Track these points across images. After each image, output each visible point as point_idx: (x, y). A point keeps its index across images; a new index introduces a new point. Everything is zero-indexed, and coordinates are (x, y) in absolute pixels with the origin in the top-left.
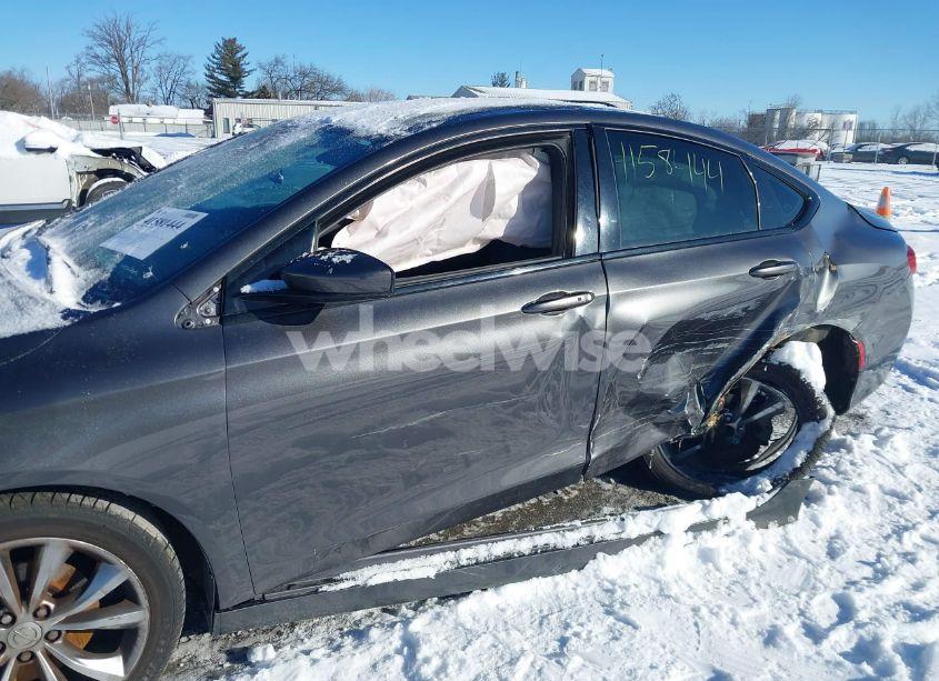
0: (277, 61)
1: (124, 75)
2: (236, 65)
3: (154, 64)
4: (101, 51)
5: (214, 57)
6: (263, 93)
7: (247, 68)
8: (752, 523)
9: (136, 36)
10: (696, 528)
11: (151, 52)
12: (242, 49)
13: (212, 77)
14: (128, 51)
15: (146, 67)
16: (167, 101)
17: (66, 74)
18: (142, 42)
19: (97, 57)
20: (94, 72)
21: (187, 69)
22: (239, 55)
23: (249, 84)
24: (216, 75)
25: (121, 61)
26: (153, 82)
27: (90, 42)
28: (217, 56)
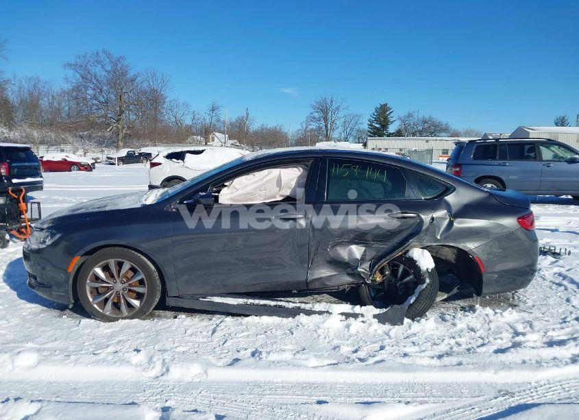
0: (410, 115)
1: (326, 126)
2: (386, 118)
3: (343, 120)
4: (317, 115)
6: (399, 134)
7: (392, 120)
8: (376, 320)
9: (335, 106)
10: (347, 315)
11: (341, 114)
12: (390, 110)
13: (371, 125)
14: (330, 114)
15: (338, 122)
16: (346, 140)
17: (300, 127)
18: (338, 109)
19: (314, 118)
20: (313, 126)
21: (359, 122)
22: (388, 113)
23: (392, 128)
24: (374, 124)
25: (326, 119)
26: (340, 129)
27: (312, 110)
28: (375, 114)
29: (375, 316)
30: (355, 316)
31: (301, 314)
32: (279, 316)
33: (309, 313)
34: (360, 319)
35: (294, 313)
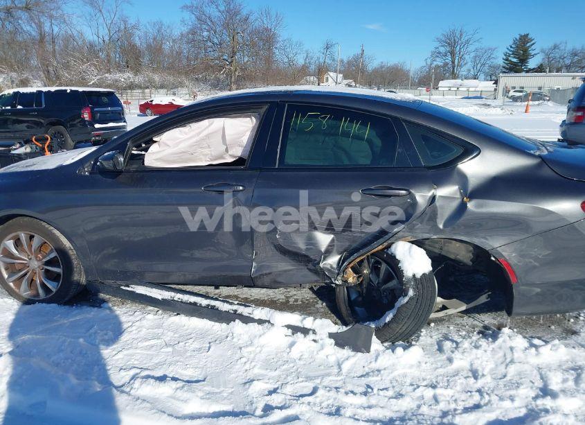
0: (555, 47)
1: (453, 62)
2: (526, 51)
3: (473, 55)
4: (442, 50)
5: (511, 47)
6: (540, 69)
7: (532, 53)
9: (464, 39)
11: (472, 48)
12: (531, 41)
13: (507, 60)
14: (458, 48)
15: (466, 57)
16: (475, 77)
17: (424, 64)
18: (467, 42)
19: (439, 53)
20: (439, 62)
21: (493, 56)
22: (528, 45)
23: (532, 63)
24: (510, 58)
25: (453, 53)
26: (469, 65)
27: (437, 44)
28: (513, 46)
29: (331, 335)
30: (305, 331)
31: (237, 321)
32: (210, 319)
33: (246, 320)
34: (311, 336)
35: (227, 318)
